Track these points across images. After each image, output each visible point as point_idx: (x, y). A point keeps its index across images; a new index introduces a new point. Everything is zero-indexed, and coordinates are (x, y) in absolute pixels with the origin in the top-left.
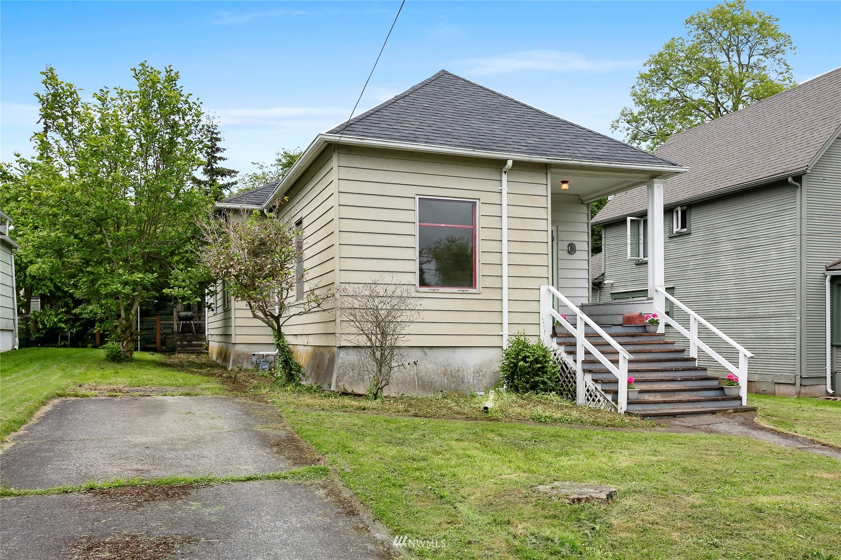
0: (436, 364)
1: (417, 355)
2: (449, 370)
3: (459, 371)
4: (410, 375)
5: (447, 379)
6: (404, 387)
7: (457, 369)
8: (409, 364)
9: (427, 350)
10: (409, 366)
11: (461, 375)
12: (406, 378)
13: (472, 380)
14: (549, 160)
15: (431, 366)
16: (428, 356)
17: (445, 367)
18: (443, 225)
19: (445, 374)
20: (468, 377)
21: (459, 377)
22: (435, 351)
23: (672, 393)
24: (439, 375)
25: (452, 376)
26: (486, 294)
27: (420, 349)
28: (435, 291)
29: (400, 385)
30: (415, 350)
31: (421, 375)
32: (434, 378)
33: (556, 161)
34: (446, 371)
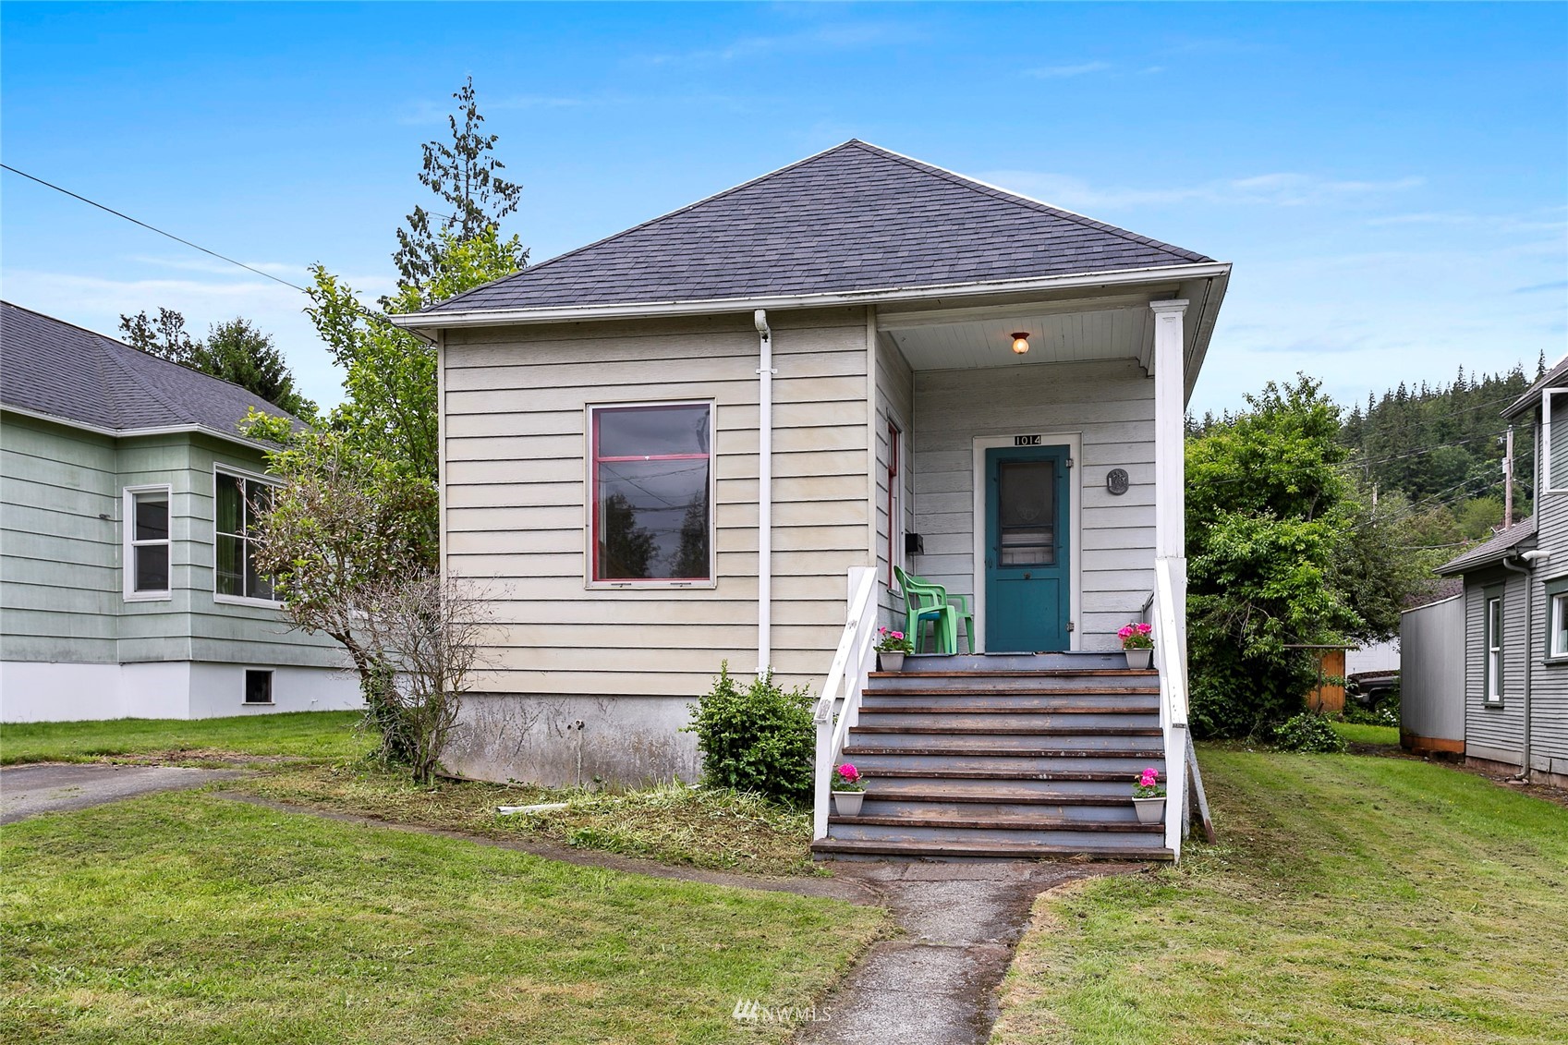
0: (622, 728)
1: (585, 710)
2: (646, 742)
3: (665, 744)
4: (568, 748)
5: (641, 759)
6: (554, 770)
7: (662, 740)
8: (569, 727)
9: (605, 702)
10: (569, 731)
11: (669, 751)
12: (560, 754)
13: (691, 764)
14: (844, 299)
15: (609, 733)
16: (608, 714)
17: (638, 734)
18: (647, 458)
19: (637, 750)
20: (685, 757)
21: (665, 756)
22: (621, 703)
23: (992, 809)
24: (625, 751)
25: (652, 754)
26: (728, 590)
27: (593, 700)
28: (624, 587)
29: (547, 767)
30: (583, 701)
31: (589, 748)
32: (614, 756)
33: (862, 297)
34: (640, 742)
